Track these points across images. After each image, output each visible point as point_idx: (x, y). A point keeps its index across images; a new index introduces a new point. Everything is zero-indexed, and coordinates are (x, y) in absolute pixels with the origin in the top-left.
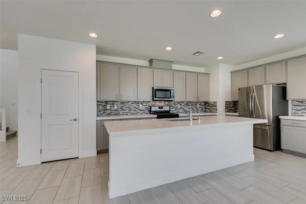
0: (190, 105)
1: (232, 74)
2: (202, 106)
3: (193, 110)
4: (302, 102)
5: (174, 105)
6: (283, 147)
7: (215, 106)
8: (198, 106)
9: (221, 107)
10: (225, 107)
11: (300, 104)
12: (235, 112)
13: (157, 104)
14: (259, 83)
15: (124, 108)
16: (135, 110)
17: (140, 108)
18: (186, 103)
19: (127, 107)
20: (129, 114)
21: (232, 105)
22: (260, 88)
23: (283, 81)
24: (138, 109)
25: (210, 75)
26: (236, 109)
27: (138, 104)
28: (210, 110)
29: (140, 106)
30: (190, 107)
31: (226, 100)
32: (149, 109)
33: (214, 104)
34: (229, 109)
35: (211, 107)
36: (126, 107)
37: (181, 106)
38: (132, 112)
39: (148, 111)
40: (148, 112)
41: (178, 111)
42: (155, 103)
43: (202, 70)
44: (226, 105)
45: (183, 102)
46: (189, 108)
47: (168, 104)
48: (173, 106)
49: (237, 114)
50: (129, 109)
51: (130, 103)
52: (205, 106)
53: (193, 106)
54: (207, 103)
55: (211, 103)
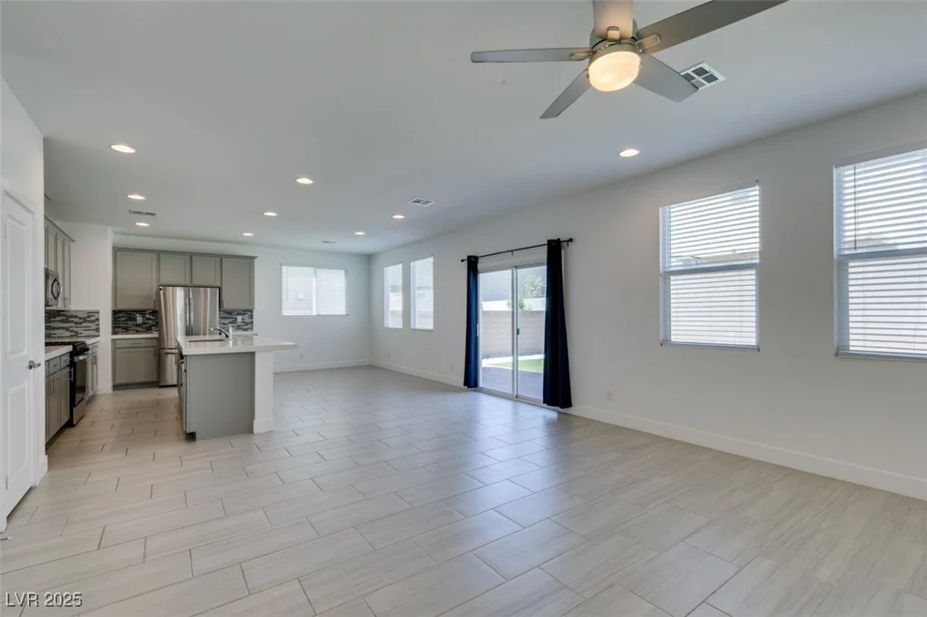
1: (116, 253)
4: (230, 313)
7: (93, 322)
9: (106, 322)
11: (228, 316)
23: (217, 284)
28: (72, 331)
31: (116, 309)
33: (89, 317)
35: (76, 323)
44: (113, 317)
54: (59, 316)
55: (75, 314)
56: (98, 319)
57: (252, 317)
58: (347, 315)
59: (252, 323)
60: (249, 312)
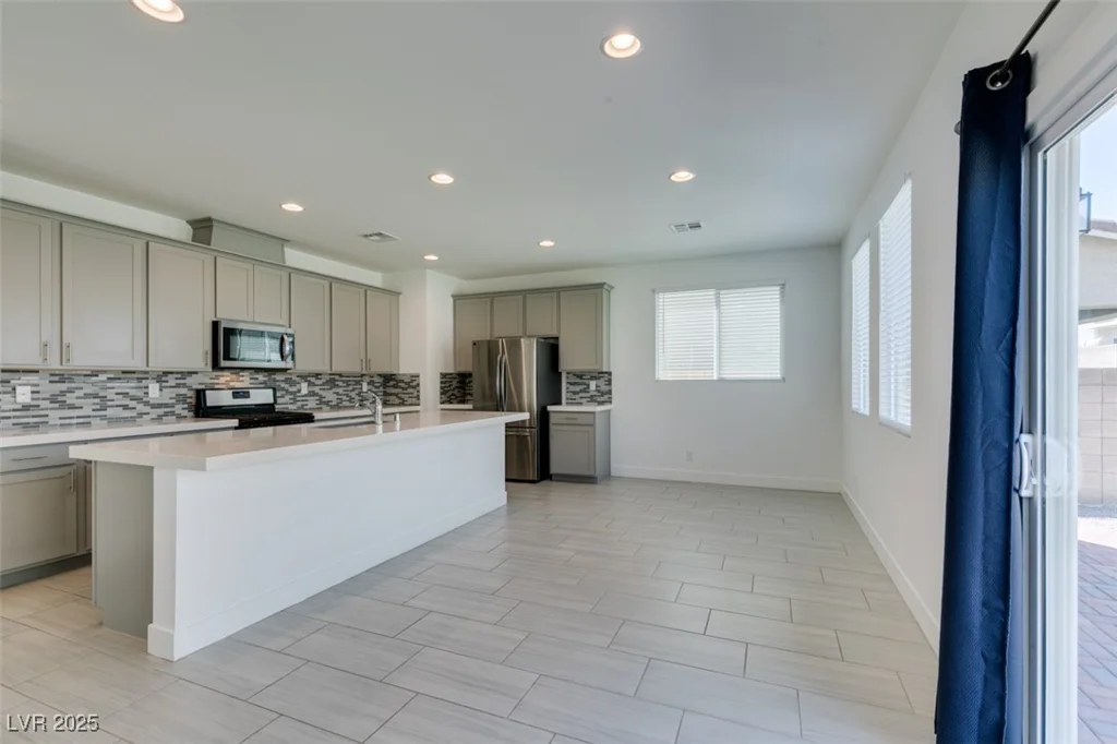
0: (341, 384)
1: (458, 302)
2: (376, 387)
3: (351, 400)
4: (581, 377)
5: (287, 386)
6: (554, 469)
7: (414, 387)
8: (365, 387)
9: (430, 389)
10: (441, 388)
11: (578, 380)
12: (463, 402)
13: (222, 380)
14: (513, 332)
15: (70, 399)
16: (126, 407)
17: (151, 395)
18: (328, 378)
19: (87, 396)
20: (95, 422)
21: (455, 383)
22: (514, 344)
23: (554, 333)
24: (139, 400)
25: (401, 296)
26: (465, 395)
27: (140, 380)
28: (400, 398)
29: (150, 390)
30: (340, 391)
31: (444, 372)
32: (189, 400)
33: (412, 381)
34: (450, 393)
35: (403, 389)
36: (80, 393)
37: (311, 389)
38: (110, 412)
39: (186, 406)
40: (185, 413)
41: (303, 405)
42: (217, 377)
43: (375, 278)
44: (442, 383)
45: (317, 376)
46: (338, 394)
47: (264, 383)
48: (283, 389)
49: (470, 406)
50: (97, 400)
51: (103, 377)
52: (385, 386)
53: (351, 388)
54: (392, 380)
55: (402, 378)
56: (418, 385)
57: (609, 382)
58: (784, 379)
59: (610, 392)
60: (606, 376)
